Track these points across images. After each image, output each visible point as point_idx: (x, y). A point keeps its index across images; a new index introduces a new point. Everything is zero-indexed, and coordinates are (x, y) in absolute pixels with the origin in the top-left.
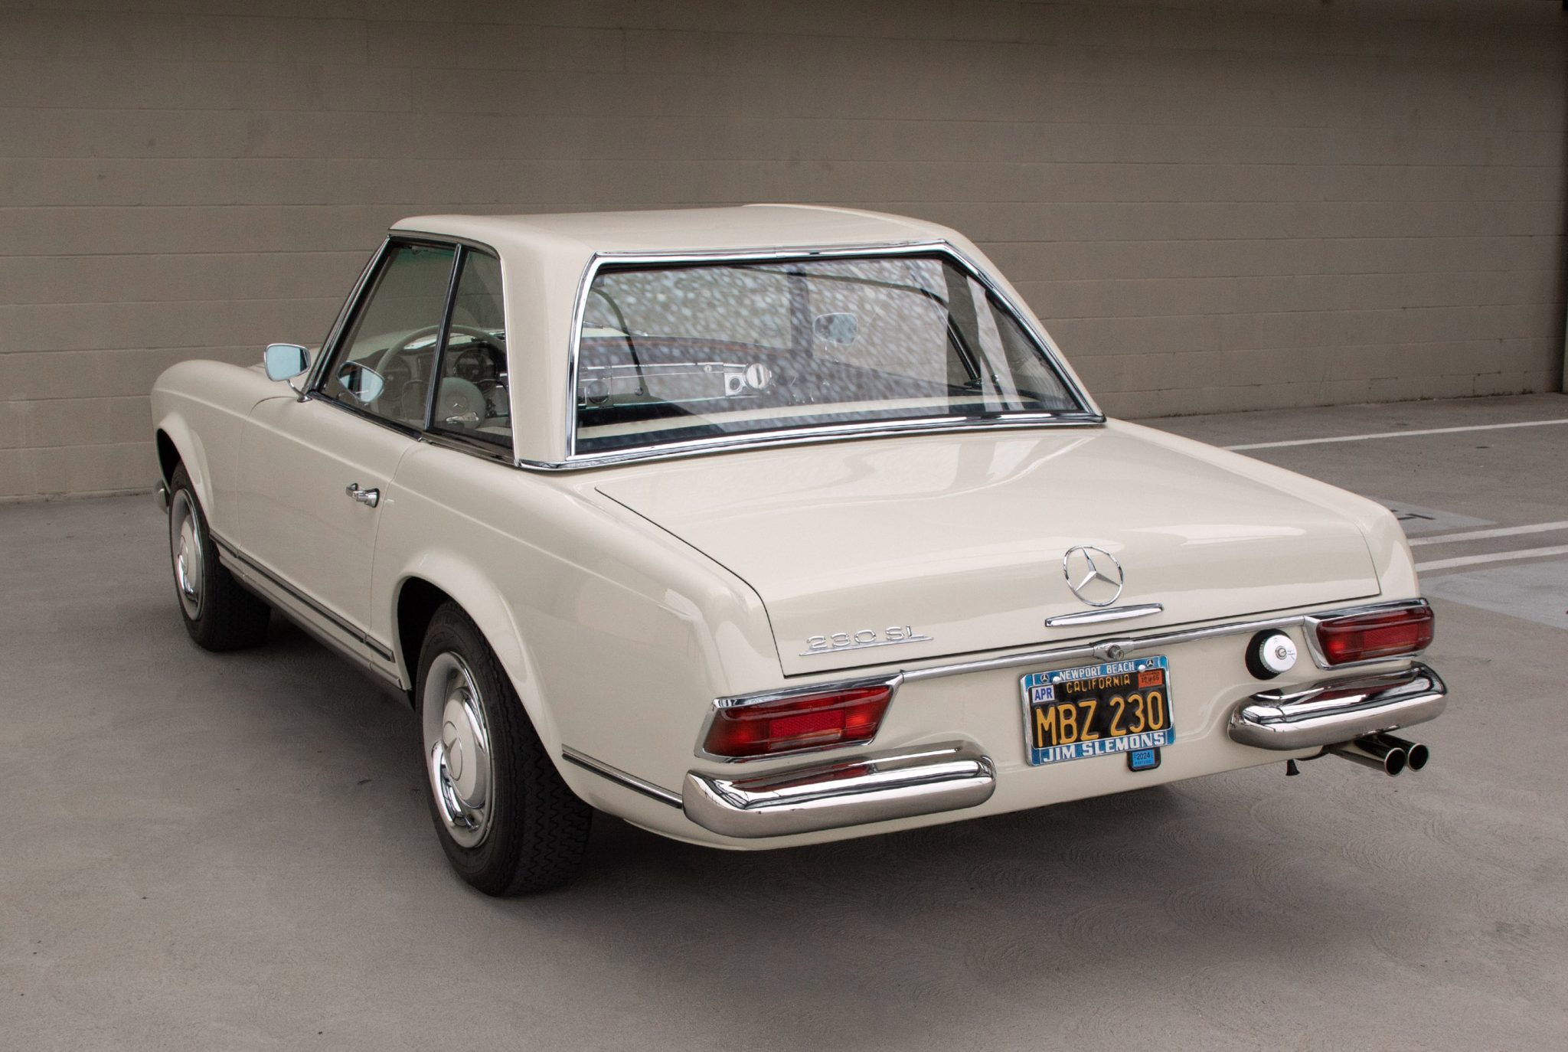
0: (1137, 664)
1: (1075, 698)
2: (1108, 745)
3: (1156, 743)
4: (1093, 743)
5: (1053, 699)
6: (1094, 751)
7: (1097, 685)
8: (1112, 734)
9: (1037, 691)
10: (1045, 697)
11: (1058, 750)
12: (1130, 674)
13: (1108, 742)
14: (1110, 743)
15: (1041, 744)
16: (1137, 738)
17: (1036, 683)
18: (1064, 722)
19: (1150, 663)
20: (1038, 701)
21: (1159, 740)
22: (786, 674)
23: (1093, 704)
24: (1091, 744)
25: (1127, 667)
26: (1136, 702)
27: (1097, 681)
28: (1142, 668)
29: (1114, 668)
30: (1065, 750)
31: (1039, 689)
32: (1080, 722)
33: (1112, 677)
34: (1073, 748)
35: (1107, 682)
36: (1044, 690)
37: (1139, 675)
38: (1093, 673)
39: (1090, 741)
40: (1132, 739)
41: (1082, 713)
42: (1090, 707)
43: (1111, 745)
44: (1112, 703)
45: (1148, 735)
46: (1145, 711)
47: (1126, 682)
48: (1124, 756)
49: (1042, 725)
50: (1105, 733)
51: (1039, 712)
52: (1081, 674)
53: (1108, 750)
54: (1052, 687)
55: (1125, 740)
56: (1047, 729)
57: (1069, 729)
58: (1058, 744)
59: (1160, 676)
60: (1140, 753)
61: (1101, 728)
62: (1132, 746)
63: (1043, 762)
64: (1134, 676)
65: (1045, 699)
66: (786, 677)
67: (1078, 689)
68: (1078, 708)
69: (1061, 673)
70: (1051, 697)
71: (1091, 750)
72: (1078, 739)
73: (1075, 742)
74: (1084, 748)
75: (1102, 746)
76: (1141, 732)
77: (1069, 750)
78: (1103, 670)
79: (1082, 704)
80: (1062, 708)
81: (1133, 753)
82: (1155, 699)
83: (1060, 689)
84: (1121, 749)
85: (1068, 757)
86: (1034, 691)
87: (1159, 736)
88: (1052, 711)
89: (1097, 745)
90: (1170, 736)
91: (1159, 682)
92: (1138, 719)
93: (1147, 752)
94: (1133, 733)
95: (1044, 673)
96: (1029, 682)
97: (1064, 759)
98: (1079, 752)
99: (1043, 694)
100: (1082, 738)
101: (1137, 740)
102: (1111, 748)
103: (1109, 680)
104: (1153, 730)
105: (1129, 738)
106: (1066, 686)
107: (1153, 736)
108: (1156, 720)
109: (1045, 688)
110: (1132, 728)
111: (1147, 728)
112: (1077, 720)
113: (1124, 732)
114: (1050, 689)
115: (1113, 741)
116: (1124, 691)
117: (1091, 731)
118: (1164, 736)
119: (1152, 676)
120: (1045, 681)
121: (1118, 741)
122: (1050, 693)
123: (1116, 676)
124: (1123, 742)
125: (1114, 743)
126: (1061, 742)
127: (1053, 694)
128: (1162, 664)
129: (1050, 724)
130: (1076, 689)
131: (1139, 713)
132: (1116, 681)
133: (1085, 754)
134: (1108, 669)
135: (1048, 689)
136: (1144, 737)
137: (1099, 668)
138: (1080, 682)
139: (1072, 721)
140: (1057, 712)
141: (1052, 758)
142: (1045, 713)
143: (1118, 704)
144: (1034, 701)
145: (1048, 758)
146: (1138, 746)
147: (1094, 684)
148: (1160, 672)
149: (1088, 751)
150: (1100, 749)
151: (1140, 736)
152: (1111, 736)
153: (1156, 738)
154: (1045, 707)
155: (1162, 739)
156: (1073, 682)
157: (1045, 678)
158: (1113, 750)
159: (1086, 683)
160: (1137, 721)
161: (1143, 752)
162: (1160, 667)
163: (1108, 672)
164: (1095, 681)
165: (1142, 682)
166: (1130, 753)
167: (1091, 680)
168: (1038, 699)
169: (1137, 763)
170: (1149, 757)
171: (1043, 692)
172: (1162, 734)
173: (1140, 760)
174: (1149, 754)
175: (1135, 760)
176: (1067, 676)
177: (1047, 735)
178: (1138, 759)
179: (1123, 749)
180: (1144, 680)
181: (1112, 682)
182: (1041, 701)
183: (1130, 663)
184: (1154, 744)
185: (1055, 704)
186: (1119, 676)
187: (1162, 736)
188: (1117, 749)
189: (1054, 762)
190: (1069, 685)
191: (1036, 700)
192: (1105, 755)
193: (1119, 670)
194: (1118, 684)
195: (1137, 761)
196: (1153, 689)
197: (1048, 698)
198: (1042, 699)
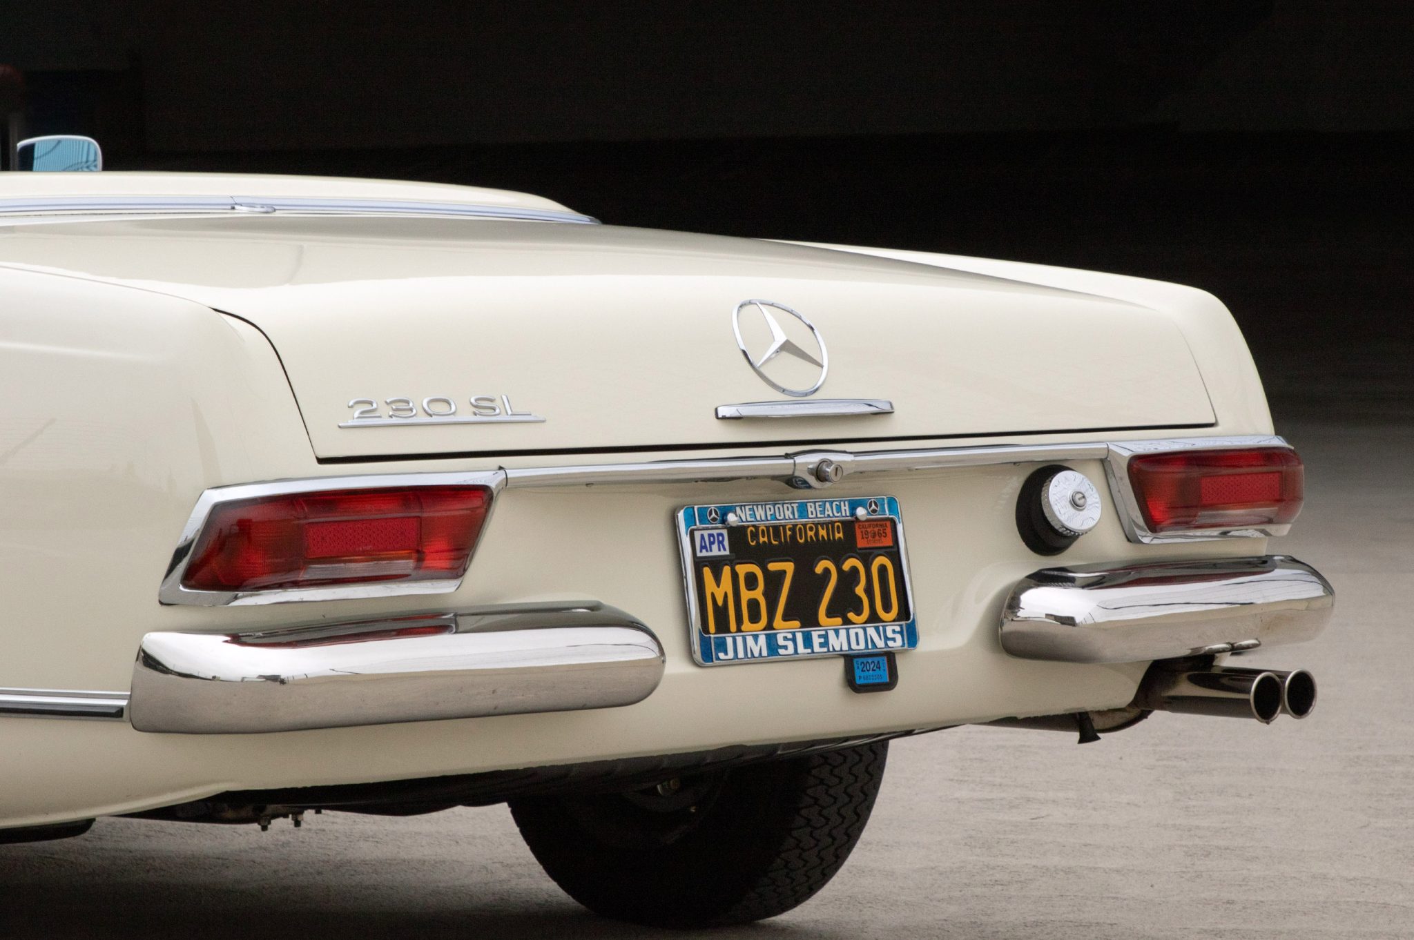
0: (854, 506)
1: (761, 555)
2: (816, 641)
3: (890, 643)
4: (794, 636)
5: (727, 553)
6: (795, 649)
7: (793, 537)
8: (821, 623)
9: (702, 536)
10: (715, 547)
11: (739, 640)
12: (842, 522)
13: (815, 634)
14: (820, 636)
15: (712, 628)
16: (861, 632)
17: (701, 522)
18: (746, 595)
19: (873, 506)
20: (704, 554)
21: (894, 640)
22: (320, 455)
23: (789, 567)
24: (790, 636)
25: (839, 509)
26: (854, 570)
27: (793, 529)
28: (861, 512)
29: (818, 509)
30: (750, 640)
32: (772, 595)
33: (816, 525)
34: (762, 640)
35: (809, 533)
36: (710, 535)
37: (857, 525)
38: (787, 514)
39: (785, 630)
40: (852, 632)
41: (774, 581)
42: (784, 572)
44: (819, 569)
45: (877, 629)
46: (869, 588)
47: (837, 536)
48: (840, 665)
49: (713, 595)
50: (810, 620)
51: (707, 572)
52: (769, 513)
53: (817, 648)
54: (725, 532)
55: (843, 633)
56: (720, 602)
57: (754, 604)
58: (739, 630)
59: (889, 530)
60: (865, 660)
61: (803, 611)
62: (854, 645)
63: (718, 659)
64: (850, 526)
65: (715, 551)
66: (321, 461)
67: (766, 539)
68: (767, 573)
69: (738, 509)
70: (725, 549)
71: (790, 644)
72: (769, 626)
73: (764, 630)
74: (781, 642)
75: (808, 642)
76: (865, 623)
77: (756, 643)
78: (803, 510)
79: (773, 567)
80: (742, 569)
81: (855, 660)
82: (883, 570)
83: (737, 534)
84: (838, 648)
85: (756, 654)
86: (697, 535)
87: (894, 631)
88: (727, 570)
89: (800, 639)
90: (912, 637)
91: (888, 542)
92: (860, 600)
93: (876, 659)
94: (854, 624)
95: (713, 507)
96: (690, 519)
97: (751, 660)
98: (773, 647)
100: (775, 625)
101: (860, 637)
102: (821, 645)
103: (811, 529)
104: (884, 622)
105: (848, 630)
106: (746, 535)
107: (885, 631)
108: (887, 608)
109: (715, 532)
110: (851, 615)
111: (874, 618)
112: (765, 594)
113: (839, 620)
114: (721, 535)
115: (823, 633)
116: (835, 550)
117: (786, 617)
118: (901, 633)
119: (876, 529)
120: (714, 519)
121: (831, 634)
122: (721, 543)
123: (822, 524)
124: (839, 638)
125: (826, 637)
126: (743, 628)
127: (726, 543)
128: (890, 510)
129: (726, 596)
130: (762, 539)
131: (860, 590)
132: (823, 532)
133: (781, 651)
134: (810, 510)
135: (719, 535)
136: (871, 631)
137: (795, 506)
138: (768, 528)
139: (758, 594)
140: (735, 576)
141: (731, 655)
142: (717, 575)
143: (827, 573)
144: (699, 554)
145: (726, 653)
146: (862, 646)
147: (789, 533)
148: (888, 523)
149: (785, 647)
150: (805, 647)
151: (864, 630)
152: (821, 626)
153: (890, 634)
154: (716, 565)
155: (898, 637)
156: (757, 527)
157: (714, 515)
158: (825, 650)
159: (776, 528)
160: (858, 604)
161: (870, 660)
162: (887, 515)
163: (810, 516)
164: (790, 529)
165: (863, 538)
166: (850, 659)
167: (784, 527)
168: (704, 551)
169: (861, 678)
170: (879, 668)
171: (712, 539)
172: (898, 629)
173: (866, 673)
174: (878, 662)
175: (858, 673)
176: (748, 516)
177: (721, 613)
178: (862, 671)
179: (841, 650)
180: (864, 536)
181: (817, 534)
182: (709, 554)
183: (842, 503)
184: (886, 644)
185: (731, 561)
186: (827, 524)
187: (898, 632)
188: (831, 649)
189: (736, 662)
190: (751, 531)
191: (701, 551)
192: (813, 657)
193: (827, 513)
194: (826, 538)
195: (862, 674)
196: (878, 551)
197: (719, 550)
198: (711, 550)
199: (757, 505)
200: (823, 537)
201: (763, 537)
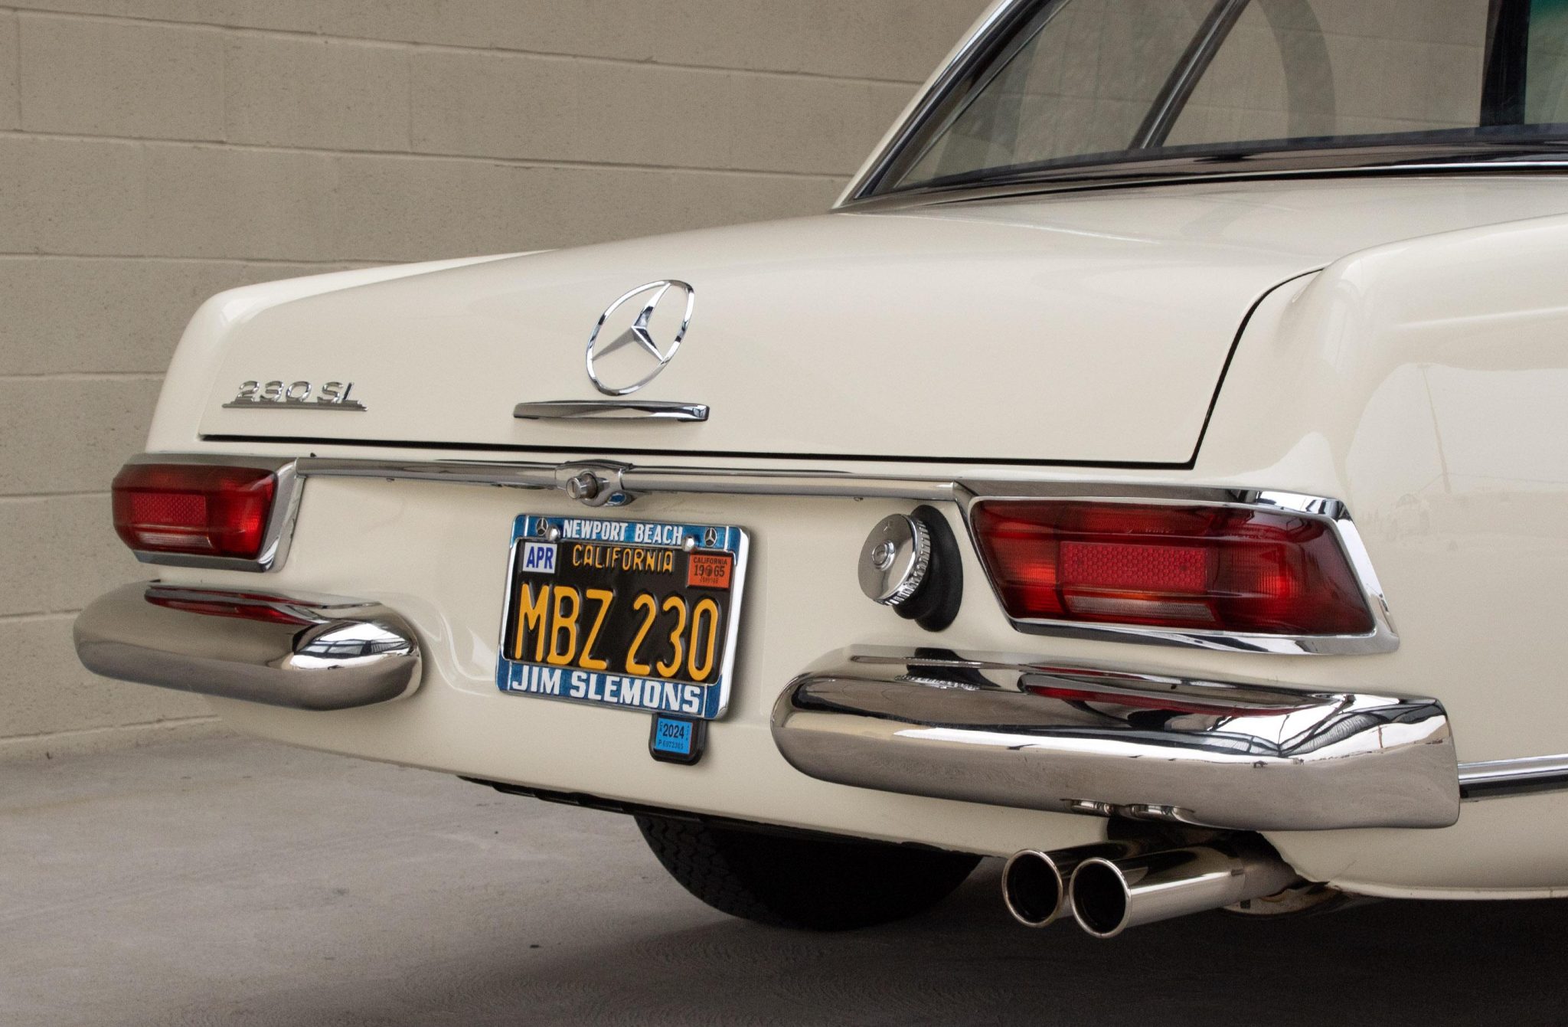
0: (687, 533)
2: (610, 687)
4: (590, 676)
5: (552, 571)
6: (587, 694)
7: (620, 562)
8: (625, 667)
10: (542, 563)
11: (537, 672)
12: (673, 551)
13: (611, 680)
14: (615, 683)
15: (517, 650)
16: (659, 688)
17: (528, 533)
18: (559, 622)
19: (709, 537)
21: (690, 704)
22: (203, 433)
23: (607, 597)
24: (585, 676)
25: (671, 534)
26: (675, 610)
27: (621, 550)
28: (691, 543)
29: (647, 532)
30: (546, 674)
32: (584, 626)
33: (645, 551)
34: (559, 675)
35: (636, 559)
37: (692, 558)
38: (615, 534)
39: (587, 671)
40: (648, 685)
41: (589, 609)
42: (601, 603)
43: (616, 687)
44: (637, 605)
45: (676, 686)
46: (686, 635)
47: (665, 567)
48: (646, 721)
49: (526, 616)
50: (615, 662)
51: (526, 590)
52: (596, 530)
53: (607, 695)
55: (639, 684)
56: (532, 624)
57: (564, 637)
58: (544, 660)
59: (726, 569)
60: (668, 722)
62: (646, 701)
63: (511, 688)
64: (681, 557)
65: (541, 568)
66: (206, 437)
67: (590, 560)
68: (584, 600)
69: (566, 524)
71: (583, 686)
72: (573, 661)
73: (568, 663)
74: (575, 681)
75: (601, 685)
76: (671, 677)
77: (552, 679)
78: (632, 532)
79: (590, 594)
80: (561, 591)
82: (707, 614)
83: (566, 551)
84: (628, 701)
85: (548, 691)
87: (694, 693)
88: (545, 592)
89: (594, 679)
90: (712, 703)
91: (724, 582)
92: (672, 646)
93: (679, 723)
94: (657, 674)
95: (541, 517)
96: (519, 529)
97: (542, 692)
98: (566, 687)
100: (579, 661)
102: (612, 693)
103: (639, 555)
104: (690, 680)
105: (645, 682)
106: (573, 553)
107: (684, 691)
108: (700, 662)
110: (658, 667)
111: (681, 672)
112: (578, 621)
113: (648, 668)
115: (620, 680)
116: (660, 584)
117: (591, 654)
118: (701, 696)
119: (712, 565)
120: (542, 532)
121: (625, 683)
123: (651, 551)
124: (634, 686)
125: (620, 685)
126: (547, 659)
129: (539, 618)
130: (586, 560)
131: (676, 637)
132: (651, 561)
133: (573, 692)
134: (638, 532)
136: (670, 688)
137: (623, 525)
138: (594, 546)
139: (571, 624)
140: (552, 598)
141: (525, 685)
142: (536, 594)
143: (645, 606)
145: (520, 684)
146: (655, 704)
147: (614, 556)
148: (727, 560)
149: (578, 688)
150: (596, 691)
151: (664, 685)
153: (689, 694)
154: (537, 584)
155: (696, 702)
156: (585, 546)
157: (543, 527)
158: (616, 699)
159: (603, 550)
160: (669, 655)
161: (672, 722)
162: (725, 549)
163: (638, 538)
164: (616, 552)
165: (696, 574)
166: (653, 715)
167: (611, 548)
169: (661, 743)
170: (682, 735)
172: (699, 691)
173: (669, 738)
174: (680, 728)
175: (662, 735)
176: (575, 529)
177: (530, 638)
178: (664, 735)
179: (632, 704)
180: (696, 571)
181: (644, 560)
183: (675, 528)
184: (684, 706)
185: (552, 581)
186: (657, 550)
187: (699, 695)
188: (621, 701)
189: (528, 692)
190: (577, 549)
192: (602, 703)
193: (655, 538)
194: (653, 568)
195: (663, 738)
196: (708, 593)
197: (546, 567)
198: (537, 566)
199: (587, 521)
200: (649, 565)
201: (588, 557)
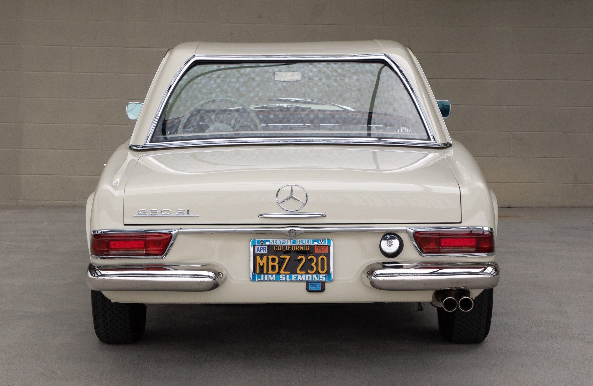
0: (313, 241)
1: (278, 253)
3: (321, 280)
4: (286, 275)
5: (267, 252)
6: (286, 280)
7: (291, 249)
8: (298, 272)
9: (258, 248)
11: (266, 276)
12: (310, 246)
13: (294, 276)
15: (258, 271)
16: (310, 276)
17: (257, 244)
18: (271, 264)
19: (321, 242)
20: (258, 252)
21: (323, 279)
22: (125, 223)
23: (288, 257)
24: (284, 276)
25: (308, 242)
26: (312, 259)
27: (291, 246)
28: (316, 243)
29: (300, 242)
30: (270, 276)
31: (259, 247)
32: (281, 264)
33: (300, 246)
34: (274, 276)
35: (297, 248)
37: (315, 247)
38: (288, 243)
39: (284, 274)
41: (282, 260)
42: (286, 258)
43: (296, 277)
44: (299, 258)
45: (317, 275)
46: (317, 264)
47: (307, 249)
48: (305, 284)
49: (259, 263)
50: (293, 272)
51: (258, 257)
52: (282, 242)
53: (293, 279)
55: (304, 276)
56: (261, 265)
57: (273, 267)
58: (267, 273)
59: (327, 249)
60: (313, 283)
61: (292, 269)
62: (307, 279)
63: (258, 280)
64: (312, 247)
65: (262, 252)
66: (125, 225)
67: (281, 249)
68: (280, 258)
69: (271, 241)
70: (266, 251)
71: (284, 278)
72: (279, 272)
73: (277, 273)
74: (280, 277)
75: (290, 277)
76: (314, 273)
77: (272, 277)
78: (294, 242)
79: (282, 257)
80: (270, 257)
81: (309, 283)
82: (323, 259)
83: (270, 248)
85: (271, 279)
86: (256, 247)
87: (323, 276)
88: (265, 258)
89: (288, 276)
90: (329, 277)
91: (327, 252)
92: (313, 267)
93: (317, 284)
94: (309, 273)
95: (262, 240)
96: (254, 243)
97: (269, 281)
99: (261, 250)
100: (281, 272)
101: (311, 277)
102: (295, 279)
103: (298, 247)
104: (320, 273)
105: (306, 275)
107: (319, 276)
108: (323, 269)
109: (263, 247)
110: (309, 271)
111: (317, 272)
112: (278, 263)
113: (304, 272)
114: (265, 247)
115: (297, 275)
116: (305, 253)
117: (285, 270)
118: (326, 277)
119: (323, 248)
121: (299, 276)
122: (265, 249)
123: (302, 246)
124: (302, 276)
125: (297, 277)
126: (269, 272)
127: (267, 250)
128: (328, 243)
129: (264, 264)
130: (279, 249)
131: (313, 265)
132: (302, 248)
135: (264, 247)
136: (314, 276)
137: (291, 240)
138: (282, 246)
139: (276, 264)
140: (268, 259)
141: (262, 279)
142: (262, 258)
143: (302, 259)
144: (256, 252)
145: (261, 279)
146: (310, 280)
147: (289, 248)
148: (327, 247)
149: (282, 278)
150: (289, 279)
151: (312, 275)
153: (321, 277)
154: (262, 256)
155: (325, 279)
156: (278, 246)
157: (262, 242)
158: (297, 280)
159: (285, 247)
160: (312, 269)
161: (315, 284)
162: (326, 244)
163: (297, 243)
164: (290, 247)
165: (317, 250)
166: (308, 283)
167: (288, 246)
168: (258, 251)
169: (311, 288)
170: (318, 286)
171: (261, 248)
172: (324, 276)
173: (313, 287)
174: (318, 284)
175: (310, 287)
176: (274, 243)
177: (261, 268)
178: (312, 286)
179: (302, 280)
180: (318, 250)
181: (300, 248)
182: (260, 252)
183: (310, 240)
184: (319, 280)
185: (267, 255)
186: (304, 246)
187: (325, 277)
188: (299, 280)
189: (264, 281)
190: (276, 247)
191: (257, 251)
192: (292, 281)
193: (303, 243)
194: (303, 250)
195: (311, 287)
196: (322, 254)
197: (264, 251)
198: (261, 251)
199: (278, 240)
200: (301, 249)
201: (280, 249)
